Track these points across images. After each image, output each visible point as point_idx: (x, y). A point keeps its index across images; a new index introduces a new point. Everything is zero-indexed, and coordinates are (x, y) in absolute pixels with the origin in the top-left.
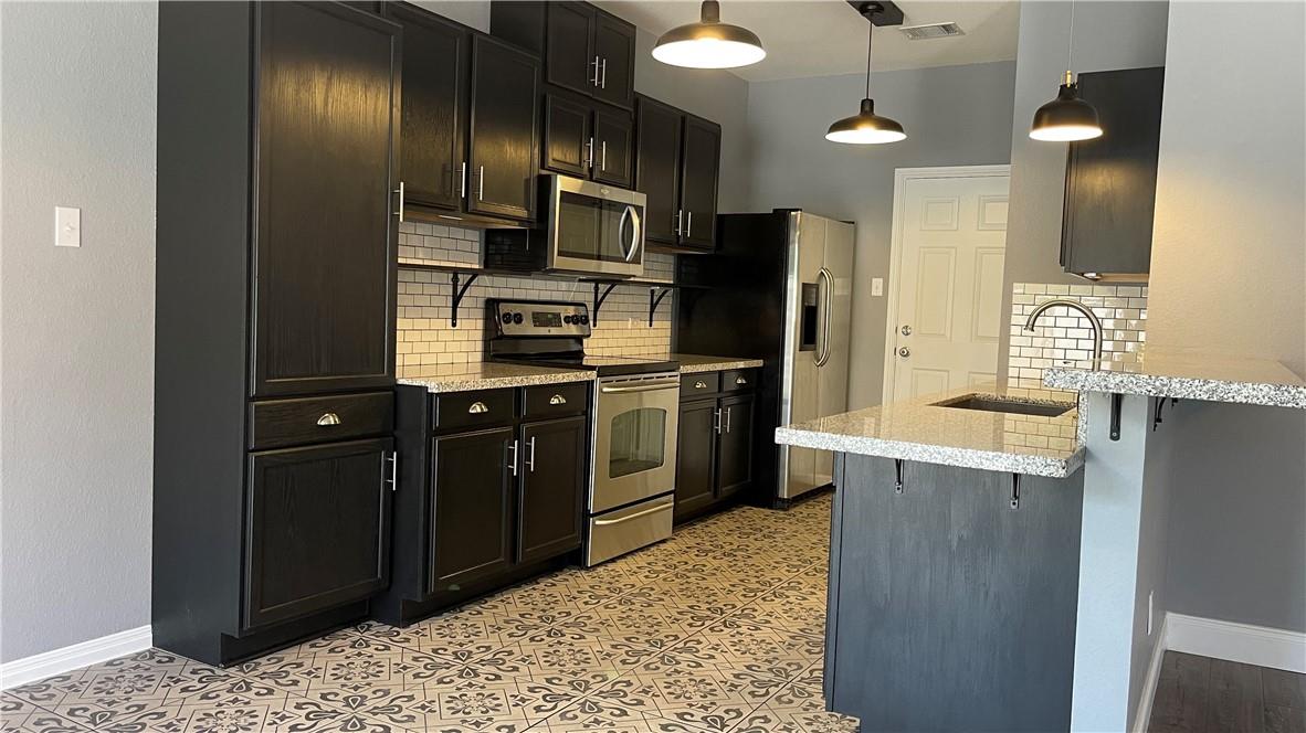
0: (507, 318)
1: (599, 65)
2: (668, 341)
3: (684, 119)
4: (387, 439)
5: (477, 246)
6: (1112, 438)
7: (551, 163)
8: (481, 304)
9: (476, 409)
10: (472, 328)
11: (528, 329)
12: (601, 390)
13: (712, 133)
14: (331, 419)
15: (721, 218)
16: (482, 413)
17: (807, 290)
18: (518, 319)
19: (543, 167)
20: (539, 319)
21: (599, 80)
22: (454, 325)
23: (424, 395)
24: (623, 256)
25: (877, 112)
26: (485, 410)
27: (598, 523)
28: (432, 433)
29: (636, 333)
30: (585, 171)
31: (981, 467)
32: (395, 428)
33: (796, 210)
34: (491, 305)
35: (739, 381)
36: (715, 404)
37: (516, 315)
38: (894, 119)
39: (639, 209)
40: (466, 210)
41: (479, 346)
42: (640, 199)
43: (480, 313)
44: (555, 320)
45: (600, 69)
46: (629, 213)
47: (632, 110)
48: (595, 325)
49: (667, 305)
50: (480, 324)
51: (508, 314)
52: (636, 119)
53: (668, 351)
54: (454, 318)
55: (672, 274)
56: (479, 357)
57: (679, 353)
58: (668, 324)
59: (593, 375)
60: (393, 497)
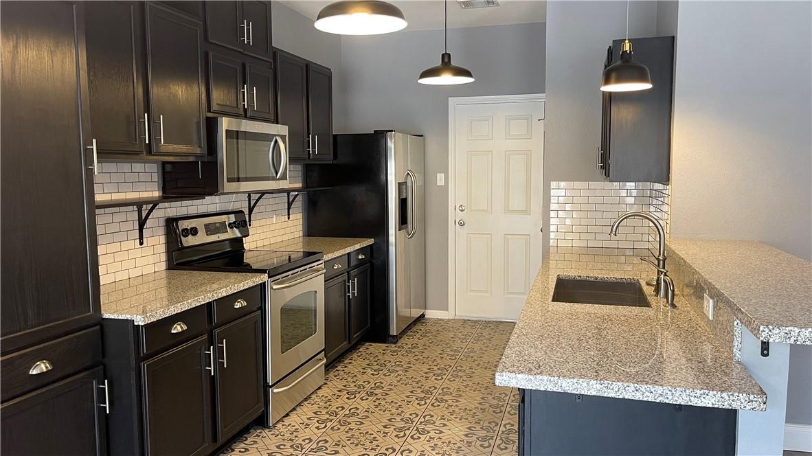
0: (186, 232)
1: (247, 27)
2: (300, 228)
3: (307, 66)
4: (98, 368)
5: (156, 177)
6: (763, 355)
7: (214, 107)
8: (162, 223)
9: (177, 328)
10: (156, 242)
11: (202, 238)
12: (272, 288)
13: (326, 75)
14: (43, 366)
15: (335, 136)
16: (183, 332)
17: (401, 186)
18: (194, 231)
19: (209, 111)
20: (210, 229)
21: (249, 39)
22: (141, 244)
23: (131, 329)
24: (275, 175)
25: (454, 63)
26: (185, 327)
27: (276, 391)
28: (140, 359)
29: (279, 226)
30: (241, 111)
31: (690, 404)
32: (104, 356)
33: (392, 131)
34: (171, 223)
35: (360, 257)
36: (346, 278)
37: (192, 229)
38: (464, 68)
39: (283, 137)
40: (149, 152)
41: (163, 257)
42: (283, 130)
43: (161, 231)
44: (221, 228)
45: (248, 30)
46: (276, 141)
47: (271, 61)
48: (250, 225)
49: (298, 204)
50: (163, 239)
51: (186, 229)
52: (275, 67)
53: (301, 235)
54: (141, 238)
55: (300, 179)
56: (163, 266)
57: (308, 236)
58: (300, 216)
59: (264, 278)
60: (106, 419)
